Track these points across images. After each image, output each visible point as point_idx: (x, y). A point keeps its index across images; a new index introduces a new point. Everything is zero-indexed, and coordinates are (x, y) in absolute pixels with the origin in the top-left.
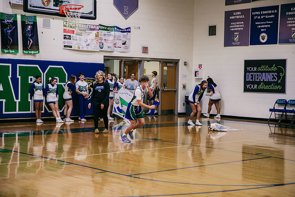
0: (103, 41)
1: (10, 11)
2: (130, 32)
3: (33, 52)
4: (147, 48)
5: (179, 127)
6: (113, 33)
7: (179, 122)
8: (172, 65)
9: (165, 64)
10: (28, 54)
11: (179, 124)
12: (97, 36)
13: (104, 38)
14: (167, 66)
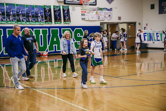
0: (100, 16)
1: (57, 4)
2: (112, 10)
3: (68, 23)
4: (120, 17)
6: (104, 11)
10: (66, 23)
12: (96, 13)
13: (100, 14)
14: (131, 26)
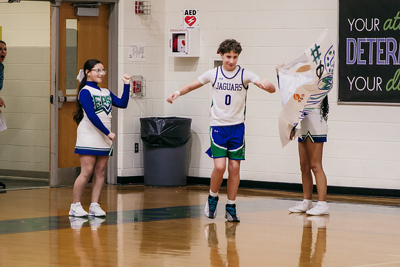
5: (120, 226)
7: (120, 209)
8: (94, 12)
9: (70, 10)
11: (120, 217)
14: (79, 18)
